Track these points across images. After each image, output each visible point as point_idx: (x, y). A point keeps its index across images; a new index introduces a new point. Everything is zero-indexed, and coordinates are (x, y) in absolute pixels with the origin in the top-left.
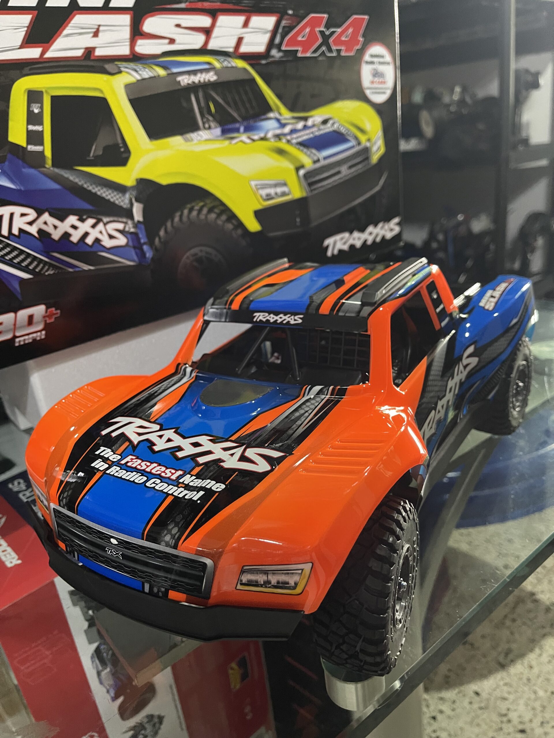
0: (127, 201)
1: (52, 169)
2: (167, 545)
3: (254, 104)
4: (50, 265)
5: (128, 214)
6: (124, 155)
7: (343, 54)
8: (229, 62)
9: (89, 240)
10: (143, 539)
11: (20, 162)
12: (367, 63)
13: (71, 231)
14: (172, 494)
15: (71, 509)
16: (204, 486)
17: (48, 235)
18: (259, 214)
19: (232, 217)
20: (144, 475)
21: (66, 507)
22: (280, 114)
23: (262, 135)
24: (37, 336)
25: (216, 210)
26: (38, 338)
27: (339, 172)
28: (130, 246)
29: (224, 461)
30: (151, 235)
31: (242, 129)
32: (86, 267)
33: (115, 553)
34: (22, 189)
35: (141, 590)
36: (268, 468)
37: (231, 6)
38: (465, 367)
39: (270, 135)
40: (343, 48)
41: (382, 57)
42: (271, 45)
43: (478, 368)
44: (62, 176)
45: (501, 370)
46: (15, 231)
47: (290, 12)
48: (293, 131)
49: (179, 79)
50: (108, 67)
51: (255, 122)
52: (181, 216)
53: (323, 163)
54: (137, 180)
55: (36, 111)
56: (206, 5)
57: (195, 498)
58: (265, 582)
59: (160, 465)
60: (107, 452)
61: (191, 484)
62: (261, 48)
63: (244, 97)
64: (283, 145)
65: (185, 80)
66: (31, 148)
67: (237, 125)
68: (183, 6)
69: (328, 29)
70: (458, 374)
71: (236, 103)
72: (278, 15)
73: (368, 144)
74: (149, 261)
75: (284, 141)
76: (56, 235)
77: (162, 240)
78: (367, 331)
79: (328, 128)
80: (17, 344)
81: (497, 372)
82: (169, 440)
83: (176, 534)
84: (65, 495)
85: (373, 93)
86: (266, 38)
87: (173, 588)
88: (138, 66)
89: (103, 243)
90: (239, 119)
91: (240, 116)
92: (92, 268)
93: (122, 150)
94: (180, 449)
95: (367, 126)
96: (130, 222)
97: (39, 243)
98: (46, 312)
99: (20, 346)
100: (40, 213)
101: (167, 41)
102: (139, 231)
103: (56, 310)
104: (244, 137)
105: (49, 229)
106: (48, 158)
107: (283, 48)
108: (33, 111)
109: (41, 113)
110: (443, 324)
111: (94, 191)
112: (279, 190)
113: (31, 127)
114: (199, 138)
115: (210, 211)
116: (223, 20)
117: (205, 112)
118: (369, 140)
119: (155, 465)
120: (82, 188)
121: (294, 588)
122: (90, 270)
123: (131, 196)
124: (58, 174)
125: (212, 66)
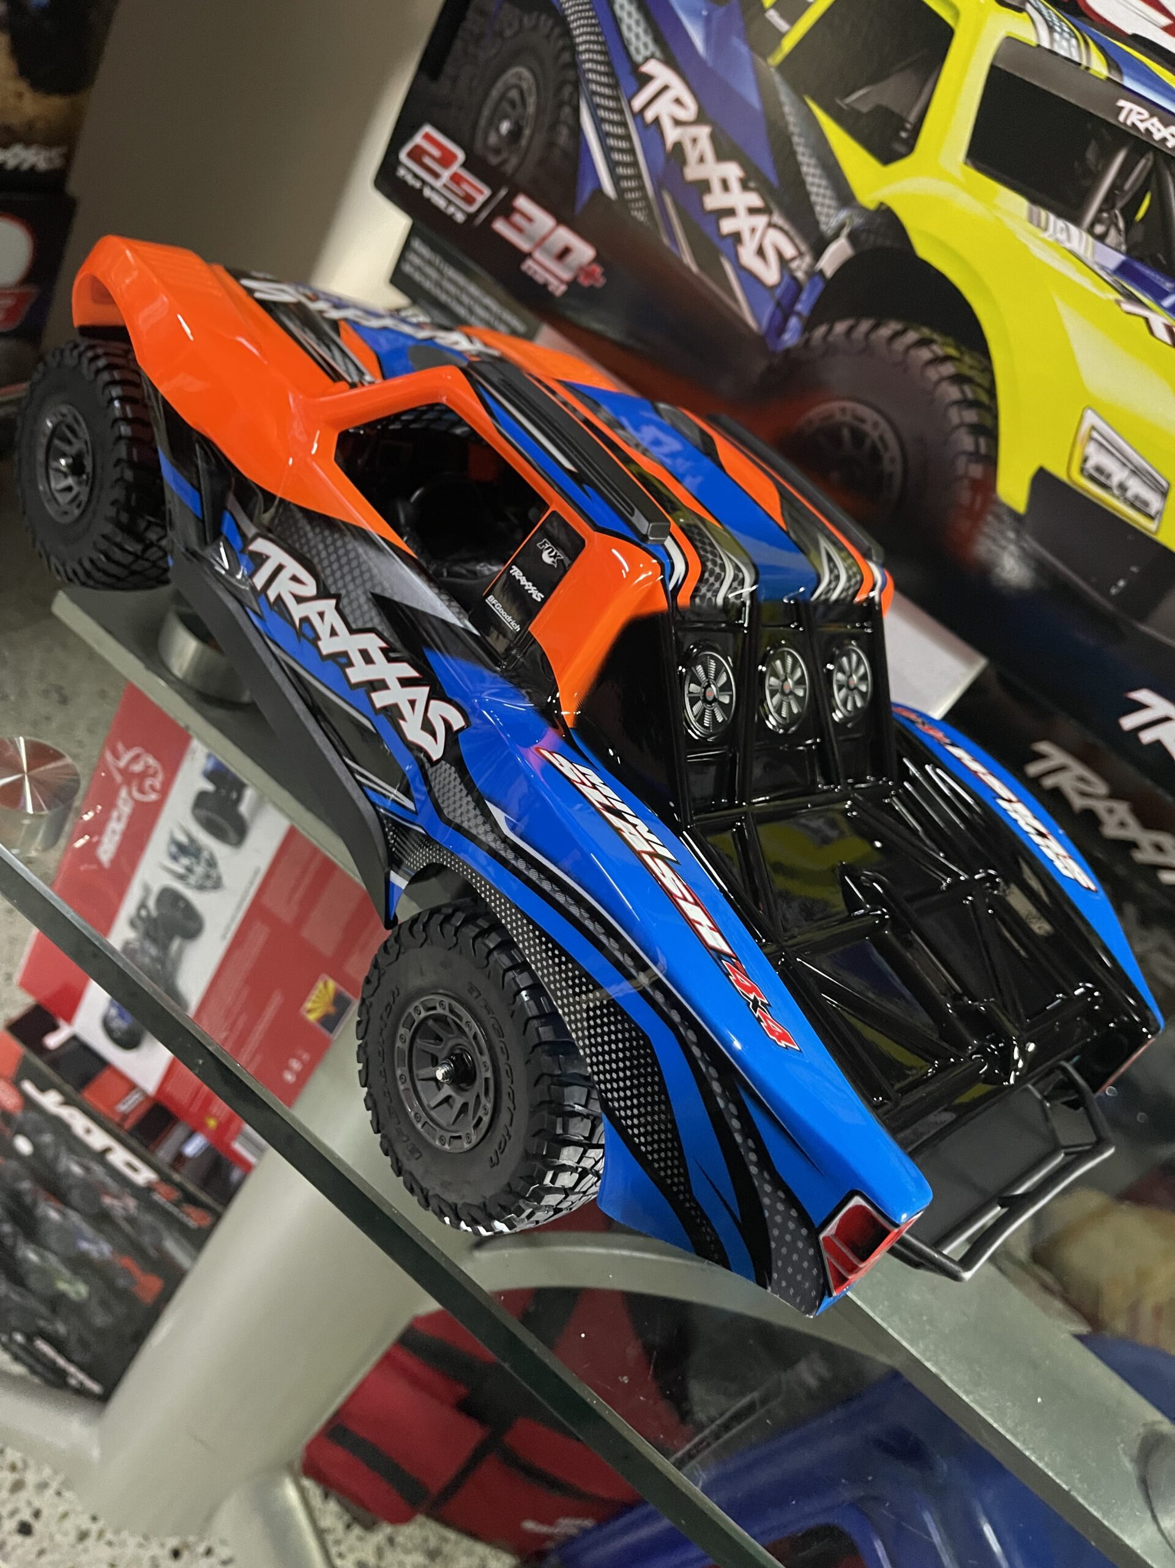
0: (834, 223)
1: (773, 70)
4: (648, 207)
6: (899, 148)
9: (727, 226)
11: (740, 24)
13: (716, 186)
17: (683, 161)
18: (1044, 482)
25: (969, 392)
28: (773, 295)
30: (823, 312)
31: (1169, 301)
32: (688, 259)
34: (710, 64)
44: (776, 93)
49: (1125, 104)
54: (882, 204)
65: (1133, 115)
66: (773, 16)
67: (1169, 285)
74: (780, 348)
76: (692, 172)
88: (1063, 25)
89: (741, 250)
92: (694, 268)
96: (808, 259)
97: (661, 160)
98: (590, 264)
102: (807, 287)
104: (1159, 320)
105: (692, 155)
106: (782, 51)
111: (800, 158)
112: (1138, 488)
117: (1120, 205)
120: (788, 138)
122: (688, 269)
123: (848, 222)
124: (774, 86)
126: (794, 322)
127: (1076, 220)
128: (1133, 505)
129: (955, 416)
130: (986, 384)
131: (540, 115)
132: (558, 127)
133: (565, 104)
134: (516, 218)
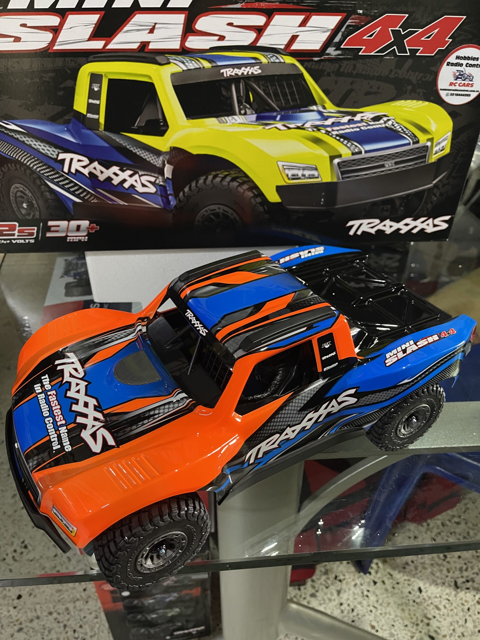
0: (160, 162)
1: (103, 132)
3: (297, 96)
4: (95, 197)
5: (161, 172)
6: (163, 128)
8: (277, 58)
9: (126, 185)
11: (81, 125)
12: (450, 64)
13: (113, 176)
17: (96, 177)
18: (279, 189)
19: (254, 187)
22: (324, 108)
23: (299, 125)
25: (239, 180)
26: (83, 240)
28: (158, 195)
30: (177, 189)
31: (278, 118)
32: (122, 203)
34: (81, 143)
37: (291, 6)
39: (308, 125)
42: (328, 43)
43: (354, 406)
44: (111, 138)
46: (73, 171)
47: (361, 11)
49: (223, 71)
50: (159, 59)
51: (295, 112)
52: (205, 180)
53: (363, 155)
54: (171, 147)
55: (96, 89)
56: (263, 5)
62: (317, 47)
63: (287, 91)
64: (321, 135)
65: (228, 72)
66: (89, 115)
67: (275, 114)
71: (276, 95)
72: (344, 14)
74: (172, 208)
75: (324, 132)
76: (102, 178)
85: (452, 95)
86: (323, 37)
88: (186, 59)
89: (137, 189)
90: (277, 109)
91: (279, 106)
92: (126, 204)
96: (160, 177)
97: (89, 181)
98: (90, 225)
101: (217, 38)
102: (167, 185)
104: (279, 125)
105: (98, 173)
106: (102, 124)
108: (94, 89)
109: (99, 92)
111: (134, 151)
112: (307, 173)
113: (91, 101)
114: (234, 121)
116: (278, 19)
117: (243, 101)
118: (431, 140)
120: (125, 149)
122: (124, 205)
123: (164, 159)
124: (108, 136)
125: (259, 61)
126: (170, 197)
127: (234, 114)
128: (310, 178)
129: (241, 190)
130: (244, 175)
131: (35, 195)
132: (44, 193)
133: (41, 185)
134: (53, 229)
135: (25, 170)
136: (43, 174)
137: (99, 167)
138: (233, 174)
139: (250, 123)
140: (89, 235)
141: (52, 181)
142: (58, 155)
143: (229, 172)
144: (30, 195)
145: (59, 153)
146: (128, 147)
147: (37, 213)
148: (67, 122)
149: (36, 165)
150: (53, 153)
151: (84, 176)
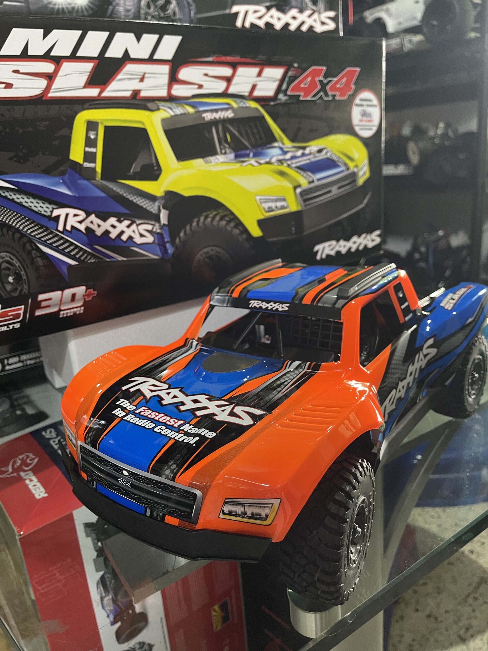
0: (156, 208)
1: (100, 181)
2: (167, 478)
3: (263, 135)
4: (93, 255)
5: (157, 218)
6: (157, 173)
7: (337, 98)
8: (244, 103)
9: (124, 237)
10: (148, 472)
11: (77, 176)
12: (357, 105)
13: (111, 229)
14: (174, 438)
15: (94, 446)
16: (199, 433)
17: (93, 231)
18: (261, 223)
19: (239, 224)
20: (153, 422)
21: (90, 445)
22: (283, 144)
23: (268, 160)
24: (77, 311)
25: (227, 219)
26: (78, 313)
27: (330, 192)
28: (156, 244)
29: (216, 415)
30: (174, 235)
31: (251, 155)
32: (120, 258)
33: (125, 483)
34: (77, 195)
35: (144, 514)
36: (251, 422)
37: (248, 60)
38: (425, 356)
39: (274, 160)
40: (337, 93)
41: (370, 100)
42: (278, 90)
43: (436, 357)
44: (108, 187)
45: (457, 361)
47: (296, 65)
48: (293, 158)
49: (204, 115)
50: (150, 105)
51: (262, 149)
52: (198, 222)
53: (316, 183)
54: (165, 192)
55: (92, 137)
56: (229, 59)
57: (191, 442)
58: (242, 513)
59: (166, 415)
60: (125, 403)
61: (189, 431)
62: (270, 93)
63: (255, 130)
64: (284, 168)
65: (208, 116)
66: (86, 165)
67: (248, 152)
68: (210, 59)
69: (326, 78)
70: (418, 361)
71: (247, 135)
72: (286, 67)
73: (356, 170)
75: (285, 165)
76: (99, 232)
77: (182, 240)
78: (340, 320)
79: (322, 156)
80: (61, 316)
81: (453, 362)
82: (175, 397)
83: (174, 469)
84: (90, 434)
85: (362, 129)
86: (275, 85)
87: (170, 514)
88: (173, 105)
89: (135, 240)
90: (249, 146)
91: (251, 144)
92: (124, 259)
93: (156, 168)
94: (183, 404)
95: (356, 155)
96: (157, 225)
97: (85, 238)
98: (86, 292)
99: (63, 318)
100: (88, 214)
101: (196, 86)
102: (163, 232)
103: (94, 290)
104: (253, 161)
105: (94, 227)
106: (98, 173)
107: (289, 93)
108: (90, 137)
109: (96, 139)
110: (407, 318)
111: (131, 199)
112: (279, 204)
113: (88, 149)
114: (217, 161)
115: (222, 218)
116: (241, 70)
117: (223, 141)
118: (356, 166)
119: (162, 415)
120: (122, 197)
121: (265, 519)
122: (123, 261)
123: (160, 204)
124: (104, 185)
125: (231, 106)
126: (168, 245)
127: (216, 154)
128: (281, 209)
129: (229, 228)
130: (230, 213)
131: (23, 263)
132: (35, 260)
133: (31, 251)
134: (43, 304)
135: (13, 234)
136: (34, 236)
137: (97, 221)
138: (222, 212)
139: (230, 162)
140: (85, 304)
141: (45, 244)
142: (52, 212)
143: (217, 211)
144: (18, 264)
145: (53, 209)
146: (125, 195)
147: (26, 287)
148: (62, 174)
149: (26, 226)
150: (46, 210)
151: (81, 233)
